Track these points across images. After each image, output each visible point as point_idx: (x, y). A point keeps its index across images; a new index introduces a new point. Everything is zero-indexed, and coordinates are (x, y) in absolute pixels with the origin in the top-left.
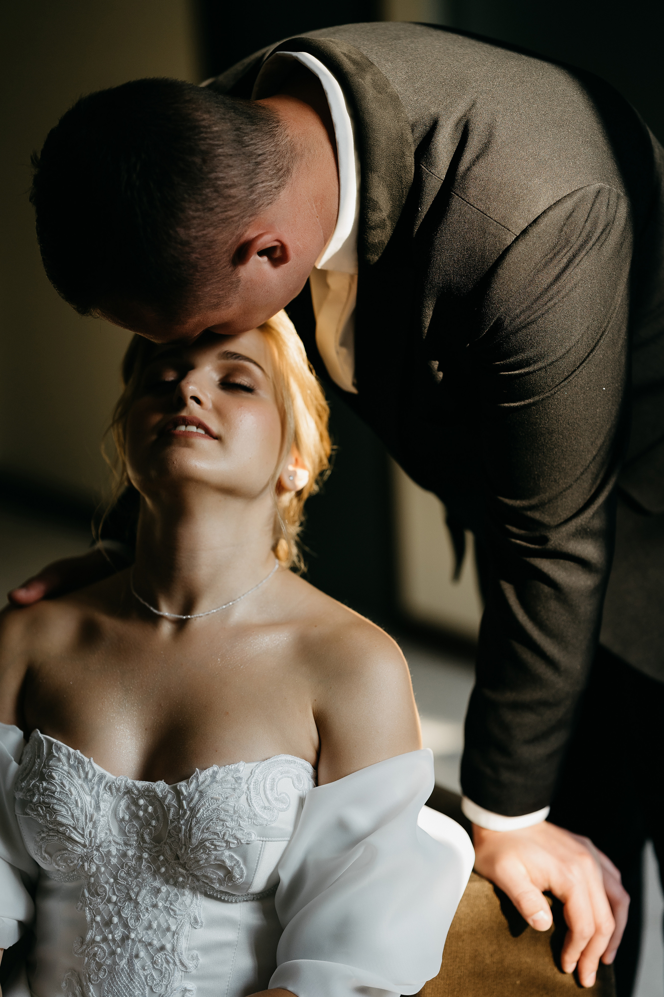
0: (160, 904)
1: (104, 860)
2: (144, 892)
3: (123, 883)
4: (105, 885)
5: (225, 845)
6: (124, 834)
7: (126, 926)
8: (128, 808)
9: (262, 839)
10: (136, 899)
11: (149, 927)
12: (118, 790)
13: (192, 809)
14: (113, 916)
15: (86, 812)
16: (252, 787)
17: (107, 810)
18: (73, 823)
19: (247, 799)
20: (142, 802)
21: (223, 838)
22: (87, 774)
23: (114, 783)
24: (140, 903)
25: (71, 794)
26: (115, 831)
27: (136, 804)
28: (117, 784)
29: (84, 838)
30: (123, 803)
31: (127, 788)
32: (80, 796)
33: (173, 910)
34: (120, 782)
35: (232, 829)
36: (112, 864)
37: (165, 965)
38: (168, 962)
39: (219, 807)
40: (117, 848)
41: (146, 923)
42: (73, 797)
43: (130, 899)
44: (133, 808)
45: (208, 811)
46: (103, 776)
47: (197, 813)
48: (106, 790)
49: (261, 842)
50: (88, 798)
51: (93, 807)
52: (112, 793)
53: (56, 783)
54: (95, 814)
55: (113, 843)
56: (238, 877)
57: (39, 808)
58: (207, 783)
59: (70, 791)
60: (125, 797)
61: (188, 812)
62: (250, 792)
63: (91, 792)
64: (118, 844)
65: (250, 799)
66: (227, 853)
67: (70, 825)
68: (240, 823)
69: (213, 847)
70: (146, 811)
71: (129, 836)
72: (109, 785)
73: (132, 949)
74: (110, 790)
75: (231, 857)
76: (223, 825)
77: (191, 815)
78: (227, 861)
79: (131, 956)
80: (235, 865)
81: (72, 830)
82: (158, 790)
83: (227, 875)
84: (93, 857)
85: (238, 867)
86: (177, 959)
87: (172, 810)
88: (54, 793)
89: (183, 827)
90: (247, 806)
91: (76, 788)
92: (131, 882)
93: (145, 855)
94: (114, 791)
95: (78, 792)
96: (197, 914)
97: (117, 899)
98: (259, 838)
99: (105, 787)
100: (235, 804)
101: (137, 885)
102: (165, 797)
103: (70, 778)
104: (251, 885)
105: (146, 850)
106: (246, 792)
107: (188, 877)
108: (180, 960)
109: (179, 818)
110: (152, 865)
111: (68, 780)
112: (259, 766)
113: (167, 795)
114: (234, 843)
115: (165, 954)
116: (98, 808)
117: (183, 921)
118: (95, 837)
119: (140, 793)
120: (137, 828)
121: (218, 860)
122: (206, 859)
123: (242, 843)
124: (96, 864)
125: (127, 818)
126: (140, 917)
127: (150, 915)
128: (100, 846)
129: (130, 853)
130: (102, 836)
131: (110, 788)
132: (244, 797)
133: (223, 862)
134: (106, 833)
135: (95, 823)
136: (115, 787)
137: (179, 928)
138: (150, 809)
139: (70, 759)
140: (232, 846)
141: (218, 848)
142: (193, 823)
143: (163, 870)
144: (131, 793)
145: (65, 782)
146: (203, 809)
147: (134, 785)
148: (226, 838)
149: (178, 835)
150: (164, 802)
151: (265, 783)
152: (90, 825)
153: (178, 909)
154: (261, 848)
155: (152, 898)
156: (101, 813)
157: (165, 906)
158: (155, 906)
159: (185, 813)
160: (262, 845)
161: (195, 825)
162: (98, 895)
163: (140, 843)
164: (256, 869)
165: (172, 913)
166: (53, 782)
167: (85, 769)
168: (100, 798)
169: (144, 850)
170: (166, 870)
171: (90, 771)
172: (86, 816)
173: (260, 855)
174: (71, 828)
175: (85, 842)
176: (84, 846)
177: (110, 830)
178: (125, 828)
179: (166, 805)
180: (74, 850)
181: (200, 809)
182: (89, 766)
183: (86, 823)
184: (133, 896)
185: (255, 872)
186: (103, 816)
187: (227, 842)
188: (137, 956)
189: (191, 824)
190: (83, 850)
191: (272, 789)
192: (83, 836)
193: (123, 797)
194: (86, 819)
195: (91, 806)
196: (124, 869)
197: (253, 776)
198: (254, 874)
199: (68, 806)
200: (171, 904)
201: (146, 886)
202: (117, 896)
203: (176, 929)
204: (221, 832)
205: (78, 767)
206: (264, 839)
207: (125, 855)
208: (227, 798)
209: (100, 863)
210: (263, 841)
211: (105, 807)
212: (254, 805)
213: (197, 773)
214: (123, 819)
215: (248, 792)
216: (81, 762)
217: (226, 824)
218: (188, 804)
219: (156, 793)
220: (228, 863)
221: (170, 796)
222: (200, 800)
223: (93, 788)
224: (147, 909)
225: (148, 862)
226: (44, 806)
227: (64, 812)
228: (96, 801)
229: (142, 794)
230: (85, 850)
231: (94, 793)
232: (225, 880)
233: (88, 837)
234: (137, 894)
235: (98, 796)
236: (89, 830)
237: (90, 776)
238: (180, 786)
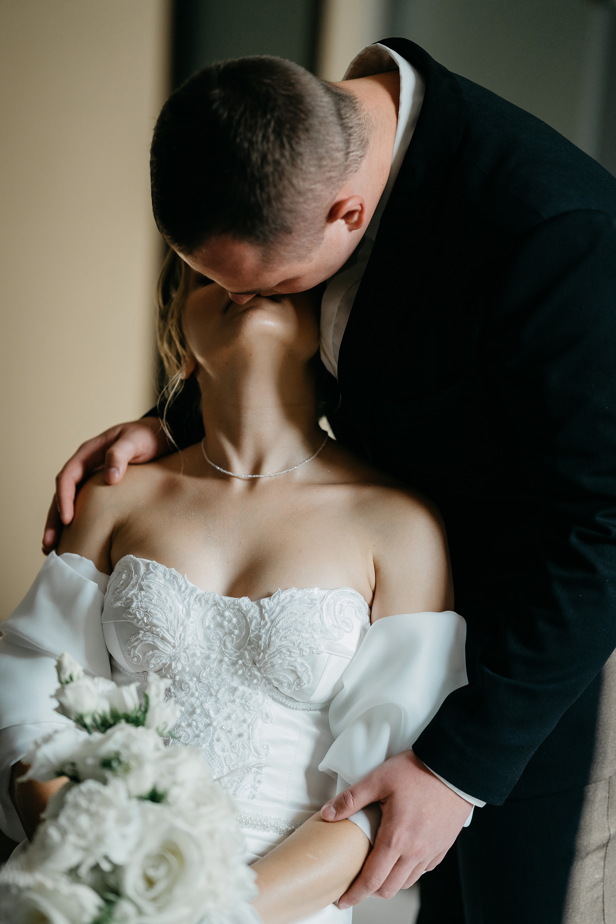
0: (237, 701)
1: (189, 661)
2: (223, 690)
3: (205, 682)
4: (189, 682)
5: (298, 652)
6: (208, 640)
7: (208, 716)
8: (214, 618)
9: (329, 652)
10: (216, 696)
11: (229, 717)
12: (207, 602)
13: (272, 621)
14: (196, 708)
15: (178, 618)
16: (324, 608)
17: (196, 618)
18: (167, 626)
19: (320, 617)
20: (227, 613)
21: (298, 646)
22: (180, 587)
23: (203, 596)
24: (220, 699)
25: (167, 602)
26: (201, 636)
27: (222, 615)
28: (206, 596)
29: (174, 640)
30: (210, 614)
31: (215, 601)
32: (174, 604)
33: (247, 706)
34: (209, 596)
35: (307, 639)
36: (196, 665)
37: (241, 750)
38: (244, 748)
39: (296, 620)
40: (201, 652)
41: (225, 715)
42: (168, 604)
43: (211, 695)
44: (218, 618)
45: (286, 623)
46: (194, 589)
47: (277, 624)
48: (196, 602)
49: (328, 654)
50: (181, 607)
51: (184, 614)
52: (201, 605)
53: (154, 592)
54: (186, 620)
55: (198, 647)
56: (306, 682)
57: (137, 612)
58: (287, 600)
59: (166, 599)
60: (213, 609)
61: (269, 624)
62: (323, 612)
63: (183, 602)
64: (202, 648)
65: (323, 617)
66: (299, 660)
67: (163, 628)
68: (313, 636)
69: (288, 653)
70: (230, 621)
71: (212, 642)
72: (199, 597)
73: (213, 734)
74: (200, 602)
75: (302, 664)
76: (299, 635)
77: (271, 625)
78: (299, 667)
79: (212, 740)
80: (304, 671)
81: (165, 632)
82: (243, 605)
83: (296, 680)
84: (180, 658)
85: (306, 674)
86: (252, 747)
87: (254, 622)
88: (151, 600)
89: (264, 636)
90: (320, 622)
91: (171, 597)
92: (212, 682)
93: (226, 659)
94: (203, 602)
95: (173, 601)
96: (268, 711)
97: (199, 694)
98: (327, 651)
99: (195, 599)
100: (310, 620)
101: (217, 684)
102: (249, 611)
103: (165, 589)
104: (314, 692)
105: (227, 655)
106: (319, 612)
107: (261, 680)
108: (254, 747)
109: (260, 628)
110: (231, 668)
111: (164, 591)
112: (330, 593)
113: (250, 610)
114: (306, 651)
115: (242, 741)
116: (188, 614)
117: (256, 716)
118: (184, 640)
119: (226, 606)
120: (220, 636)
121: (292, 666)
122: (281, 664)
123: (313, 652)
124: (182, 663)
125: (212, 626)
126: (220, 709)
127: (229, 708)
128: (187, 648)
129: (213, 656)
130: (189, 640)
131: (200, 600)
132: (318, 615)
133: (295, 667)
134: (193, 638)
135: (185, 628)
136: (204, 599)
137: (253, 721)
138: (234, 620)
139: (166, 575)
140: (304, 653)
141: (292, 654)
142: (273, 632)
143: (240, 672)
144: (217, 605)
145: (162, 592)
146: (282, 621)
147: (222, 599)
148: (301, 646)
149: (258, 643)
150: (247, 614)
151: (335, 606)
152: (181, 629)
153: (252, 706)
154: (328, 659)
155: (230, 696)
156: (191, 620)
157: (241, 703)
158: (233, 701)
159: (266, 624)
160: (329, 657)
161: (275, 634)
162: (183, 690)
163: (221, 649)
164: (321, 678)
165: (247, 708)
166: (151, 591)
167: (179, 583)
168: (191, 607)
169: (225, 655)
170: (242, 673)
171: (184, 584)
172: (178, 620)
173: (326, 665)
174: (164, 630)
175: (175, 643)
176: (174, 647)
177: (197, 636)
178: (210, 635)
179: (249, 618)
180: (164, 650)
181: (280, 621)
182: (183, 580)
183: (178, 627)
184: (213, 693)
185: (320, 680)
186: (192, 623)
187: (301, 650)
188: (218, 740)
189: (271, 633)
190: (172, 651)
191: (340, 613)
192: (174, 637)
193: (210, 609)
194: (178, 623)
195: (183, 614)
196: (206, 670)
197: (326, 600)
198: (319, 682)
199: (163, 611)
200: (246, 701)
201: (225, 685)
202: (199, 693)
203: (251, 722)
204: (296, 641)
205: (173, 581)
206: (331, 652)
207: (208, 657)
208: (304, 614)
209: (185, 663)
210: (329, 654)
211: (194, 615)
212: (325, 622)
213: (279, 592)
214: (209, 628)
215: (321, 612)
216: (175, 577)
217: (302, 635)
218: (269, 617)
219: (240, 606)
220: (299, 669)
221: (253, 611)
222: (280, 613)
223: (185, 599)
224: (226, 704)
225: (228, 665)
226: (142, 611)
227: (159, 616)
228: (187, 609)
229: (227, 607)
230: (174, 651)
231: (185, 603)
232: (294, 685)
233: (178, 639)
234: (218, 692)
235: (189, 606)
236: (179, 633)
237: (183, 588)
238: (263, 601)
